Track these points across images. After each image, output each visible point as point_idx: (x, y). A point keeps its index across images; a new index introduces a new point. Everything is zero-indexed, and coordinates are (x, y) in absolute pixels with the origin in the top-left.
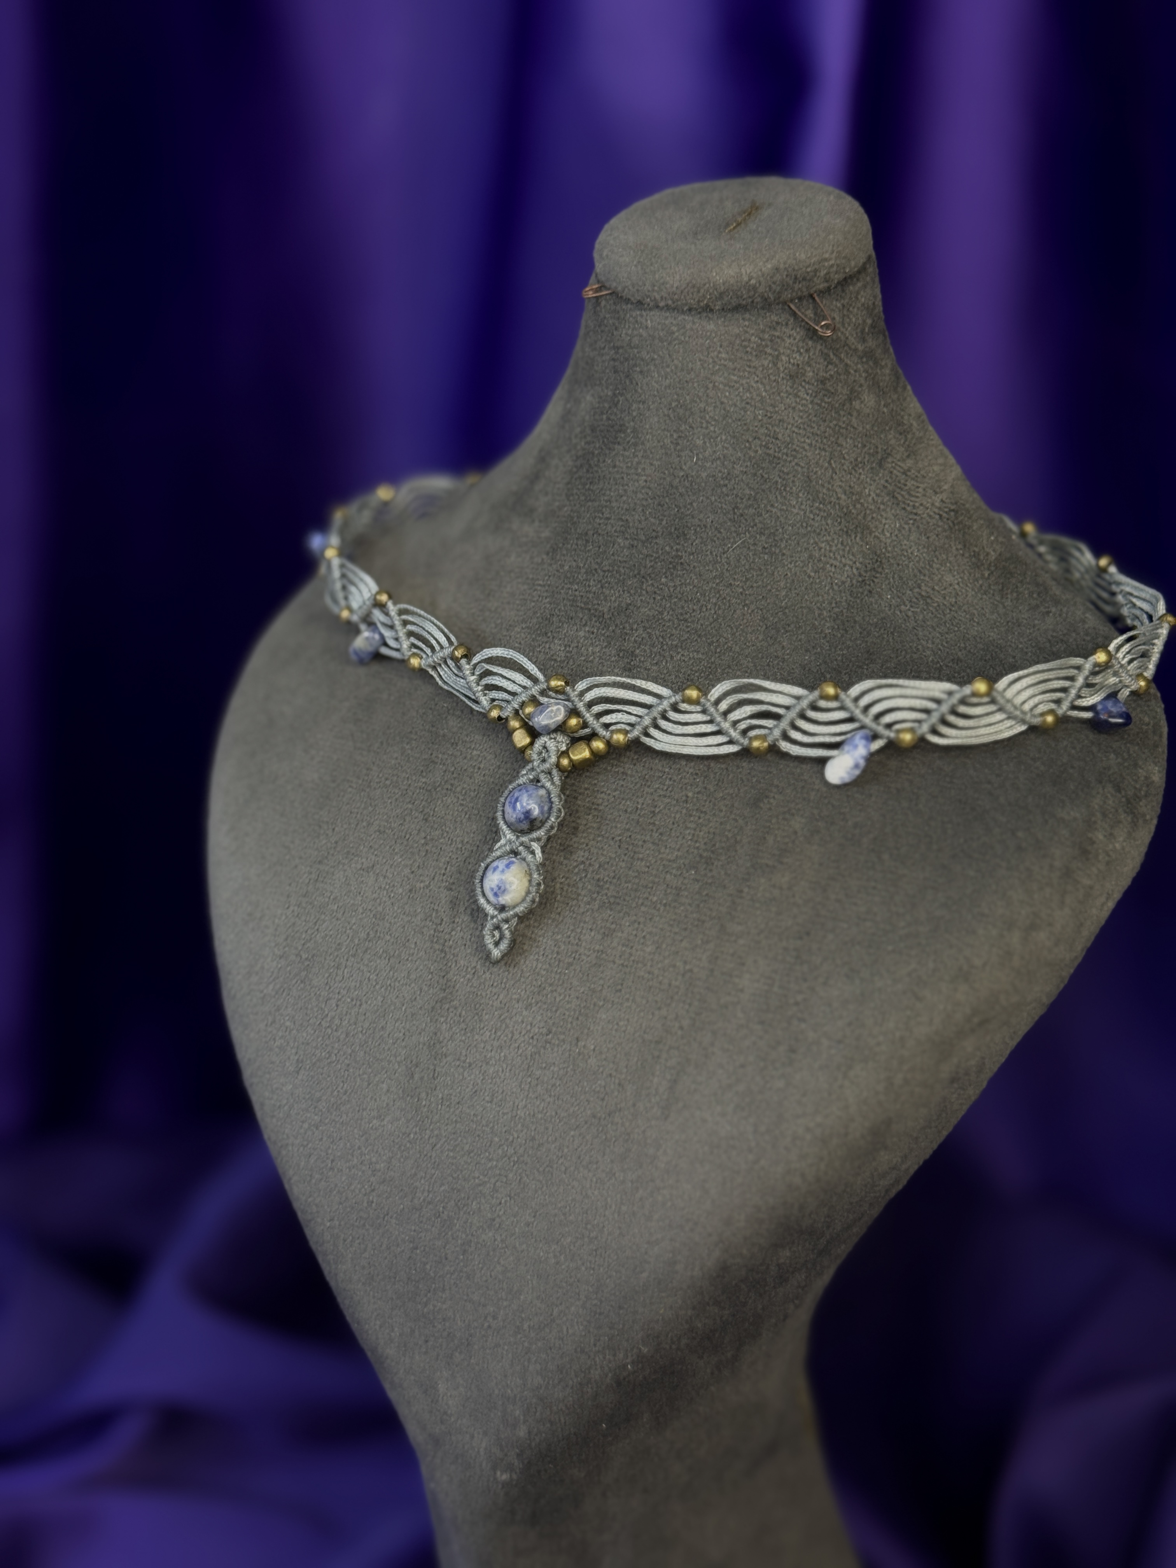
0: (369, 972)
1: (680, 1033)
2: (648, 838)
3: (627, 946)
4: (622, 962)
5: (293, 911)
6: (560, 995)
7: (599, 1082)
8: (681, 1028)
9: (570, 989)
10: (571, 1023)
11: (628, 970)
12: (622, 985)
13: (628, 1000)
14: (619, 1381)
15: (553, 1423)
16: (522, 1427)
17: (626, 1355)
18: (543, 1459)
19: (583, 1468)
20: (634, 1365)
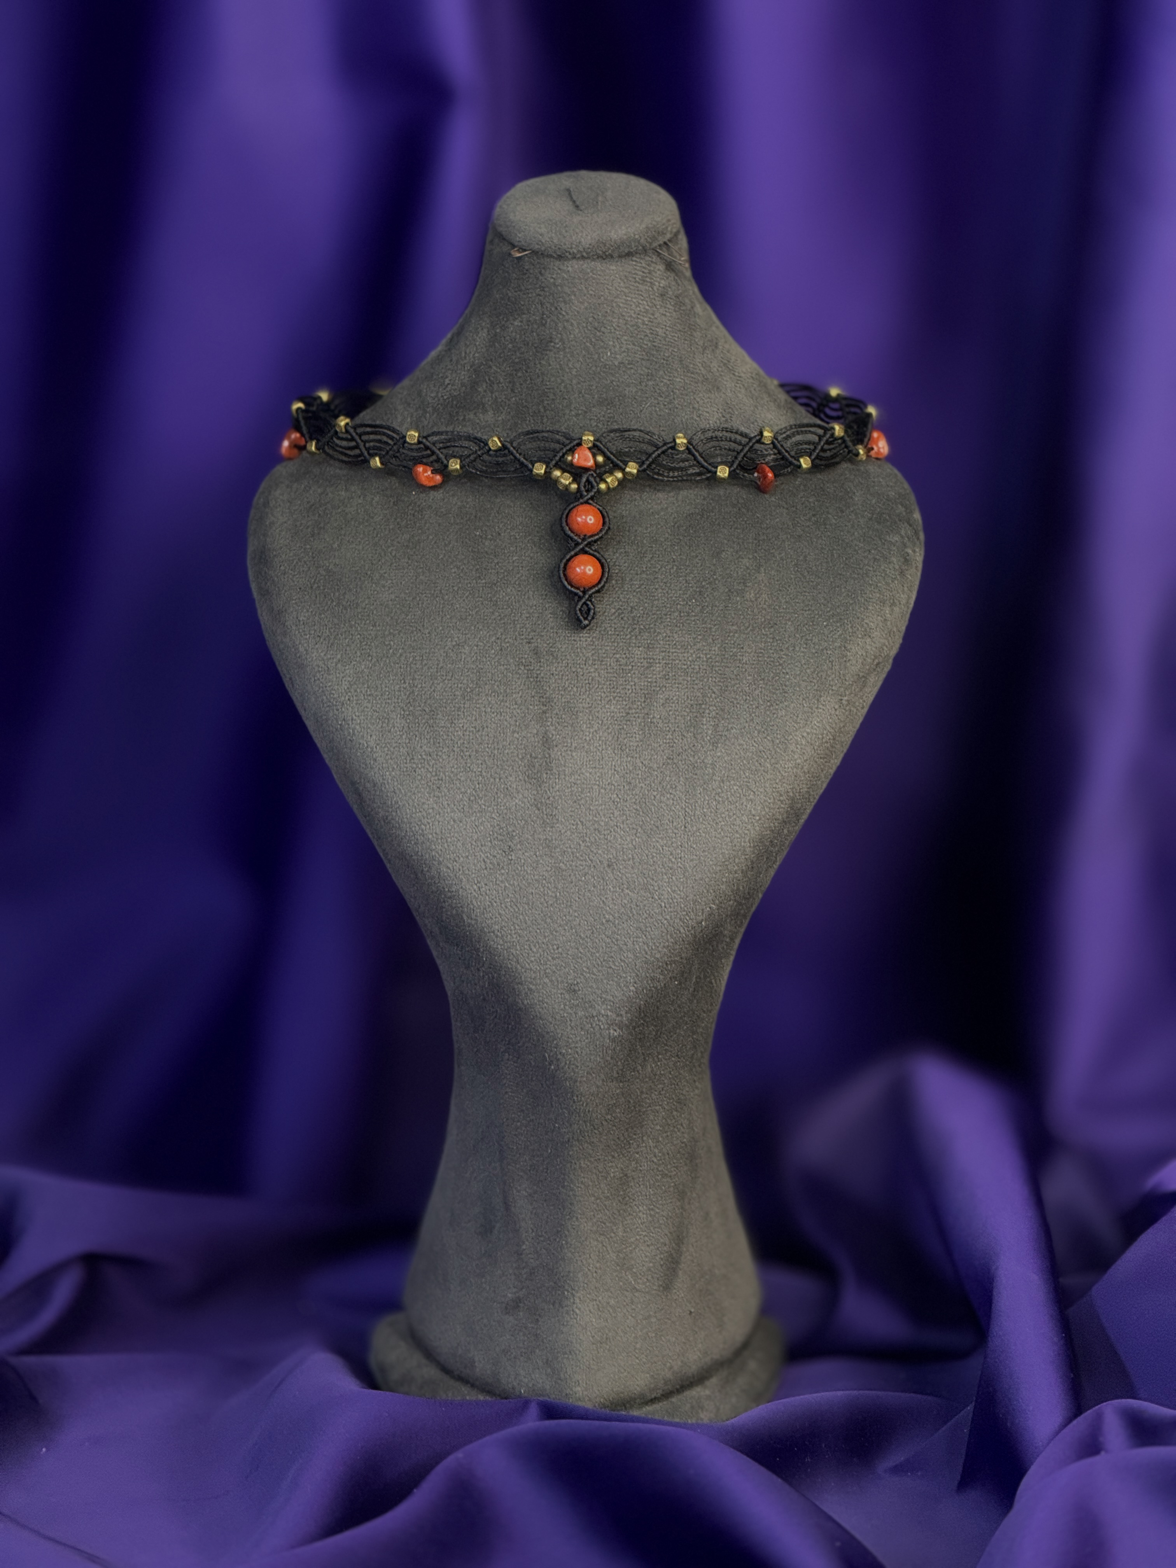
0: (484, 707)
1: (713, 695)
2: (657, 587)
3: (665, 651)
4: (664, 662)
5: (409, 683)
6: (629, 690)
7: (668, 737)
8: (714, 693)
9: (635, 685)
10: (641, 705)
11: (670, 666)
12: (668, 675)
13: (675, 683)
14: (695, 937)
15: (653, 979)
16: (632, 988)
17: (703, 913)
18: (640, 1015)
19: (656, 1026)
20: (706, 922)
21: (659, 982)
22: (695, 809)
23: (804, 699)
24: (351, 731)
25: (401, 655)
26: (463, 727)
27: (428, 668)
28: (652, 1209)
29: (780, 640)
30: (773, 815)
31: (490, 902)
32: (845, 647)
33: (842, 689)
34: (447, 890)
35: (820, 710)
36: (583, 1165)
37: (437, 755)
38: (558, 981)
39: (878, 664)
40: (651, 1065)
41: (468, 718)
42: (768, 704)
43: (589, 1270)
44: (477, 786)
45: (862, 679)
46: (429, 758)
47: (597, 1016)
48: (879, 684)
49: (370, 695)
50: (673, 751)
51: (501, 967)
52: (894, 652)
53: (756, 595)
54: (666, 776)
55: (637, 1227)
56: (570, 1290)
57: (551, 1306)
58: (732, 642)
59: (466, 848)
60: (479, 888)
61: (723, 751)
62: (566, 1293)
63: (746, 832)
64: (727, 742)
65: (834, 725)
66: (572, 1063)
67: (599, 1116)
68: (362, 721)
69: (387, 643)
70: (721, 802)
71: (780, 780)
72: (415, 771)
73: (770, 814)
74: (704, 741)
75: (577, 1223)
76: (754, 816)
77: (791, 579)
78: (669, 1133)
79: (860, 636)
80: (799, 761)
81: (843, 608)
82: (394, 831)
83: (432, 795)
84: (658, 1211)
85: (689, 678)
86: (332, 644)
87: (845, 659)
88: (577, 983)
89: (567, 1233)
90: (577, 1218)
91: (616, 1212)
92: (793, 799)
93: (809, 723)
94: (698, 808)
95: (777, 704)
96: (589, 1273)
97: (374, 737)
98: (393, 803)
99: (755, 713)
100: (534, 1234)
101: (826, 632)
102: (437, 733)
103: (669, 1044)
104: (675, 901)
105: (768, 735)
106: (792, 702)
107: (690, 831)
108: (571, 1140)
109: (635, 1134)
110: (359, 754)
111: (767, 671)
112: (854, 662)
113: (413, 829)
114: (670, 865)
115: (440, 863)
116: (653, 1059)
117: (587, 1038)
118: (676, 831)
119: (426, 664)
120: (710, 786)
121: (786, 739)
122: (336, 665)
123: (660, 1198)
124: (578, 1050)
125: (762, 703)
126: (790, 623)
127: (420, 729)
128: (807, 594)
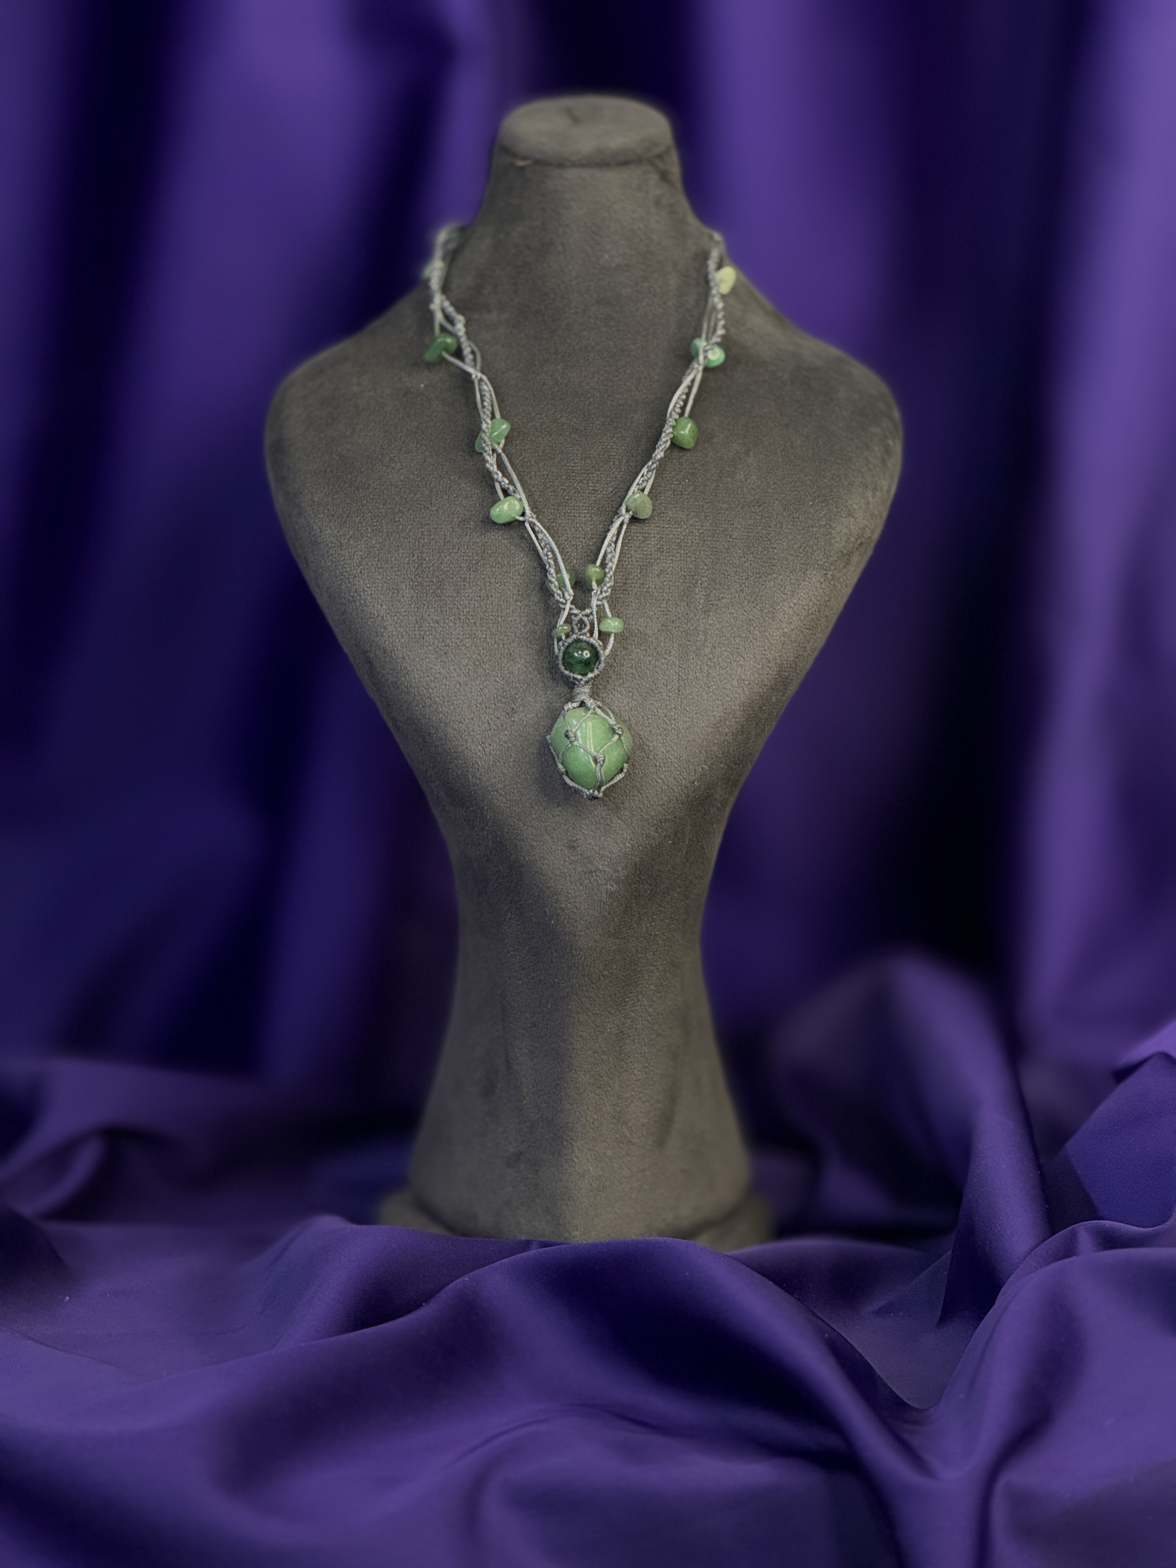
0: (489, 578)
1: (705, 567)
3: (659, 527)
4: (659, 536)
5: (418, 556)
6: (625, 562)
7: (662, 606)
8: (706, 565)
9: (631, 557)
10: (637, 576)
11: (664, 540)
12: (663, 548)
13: (669, 556)
14: (688, 796)
15: (648, 836)
16: (628, 845)
17: (695, 773)
18: (636, 872)
19: (651, 885)
20: (698, 782)
21: (653, 839)
22: (689, 674)
23: (791, 572)
24: (363, 602)
25: (410, 531)
26: (468, 596)
27: (436, 542)
28: (647, 1067)
29: (769, 517)
30: (762, 681)
31: (493, 761)
32: (830, 525)
33: (827, 564)
34: (453, 750)
35: (806, 583)
36: (581, 1019)
37: (444, 622)
38: (558, 838)
39: (861, 544)
40: (646, 924)
41: (474, 588)
42: (758, 576)
43: (586, 1120)
44: (482, 652)
45: (846, 557)
46: (437, 625)
47: (594, 872)
48: (862, 566)
49: (380, 568)
50: (667, 619)
51: (504, 824)
52: (876, 536)
53: (745, 476)
54: (661, 642)
55: (632, 1084)
56: (568, 1140)
57: (551, 1157)
58: (723, 519)
59: (471, 710)
60: (483, 748)
61: (714, 618)
62: (565, 1143)
63: (736, 695)
64: (719, 611)
65: (819, 598)
66: (571, 917)
67: (597, 971)
68: (373, 592)
69: (396, 520)
70: (712, 667)
71: (768, 648)
72: (423, 638)
73: (760, 680)
74: (697, 610)
75: (576, 1076)
76: (744, 680)
77: (779, 462)
78: (662, 994)
79: (844, 516)
80: (786, 630)
81: (827, 491)
82: (403, 696)
83: (439, 661)
84: (651, 1068)
85: (682, 552)
86: (345, 522)
87: (829, 536)
88: (577, 839)
89: (566, 1085)
90: (576, 1070)
91: (612, 1066)
92: (780, 666)
93: (795, 594)
94: (691, 672)
95: (765, 576)
96: (587, 1123)
97: (384, 607)
98: (403, 668)
99: (745, 584)
100: (534, 1089)
101: (812, 510)
102: (444, 602)
103: (662, 905)
104: (669, 760)
105: (757, 604)
106: (780, 574)
107: (683, 694)
108: (570, 995)
109: (631, 993)
110: (370, 623)
111: (756, 545)
112: (838, 539)
113: (421, 693)
114: (665, 726)
115: (446, 724)
116: (649, 919)
117: (586, 893)
118: (671, 694)
119: (433, 539)
120: (702, 652)
121: (774, 609)
122: (349, 541)
123: (654, 1057)
124: (577, 904)
125: (751, 575)
126: (778, 502)
127: (428, 599)
128: (794, 476)
